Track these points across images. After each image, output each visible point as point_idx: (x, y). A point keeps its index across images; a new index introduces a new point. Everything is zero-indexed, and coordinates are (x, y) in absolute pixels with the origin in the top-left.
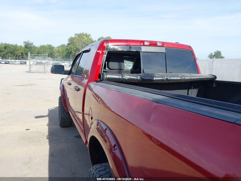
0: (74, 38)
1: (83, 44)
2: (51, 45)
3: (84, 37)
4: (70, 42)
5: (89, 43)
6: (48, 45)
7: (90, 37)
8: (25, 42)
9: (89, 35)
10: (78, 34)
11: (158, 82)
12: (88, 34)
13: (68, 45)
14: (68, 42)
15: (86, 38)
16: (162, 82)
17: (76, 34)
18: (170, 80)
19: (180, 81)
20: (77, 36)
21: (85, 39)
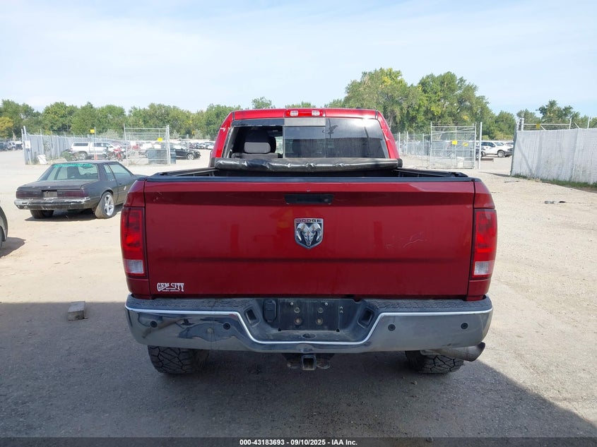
0: (360, 84)
1: (380, 97)
2: (310, 104)
3: (386, 78)
4: (351, 94)
5: (395, 93)
6: (302, 103)
7: (399, 78)
8: (255, 101)
9: (398, 73)
10: (370, 73)
11: (298, 170)
12: (393, 71)
13: (345, 101)
14: (347, 95)
15: (389, 81)
16: (302, 170)
17: (365, 74)
18: (315, 167)
19: (333, 170)
20: (367, 78)
21: (385, 84)
